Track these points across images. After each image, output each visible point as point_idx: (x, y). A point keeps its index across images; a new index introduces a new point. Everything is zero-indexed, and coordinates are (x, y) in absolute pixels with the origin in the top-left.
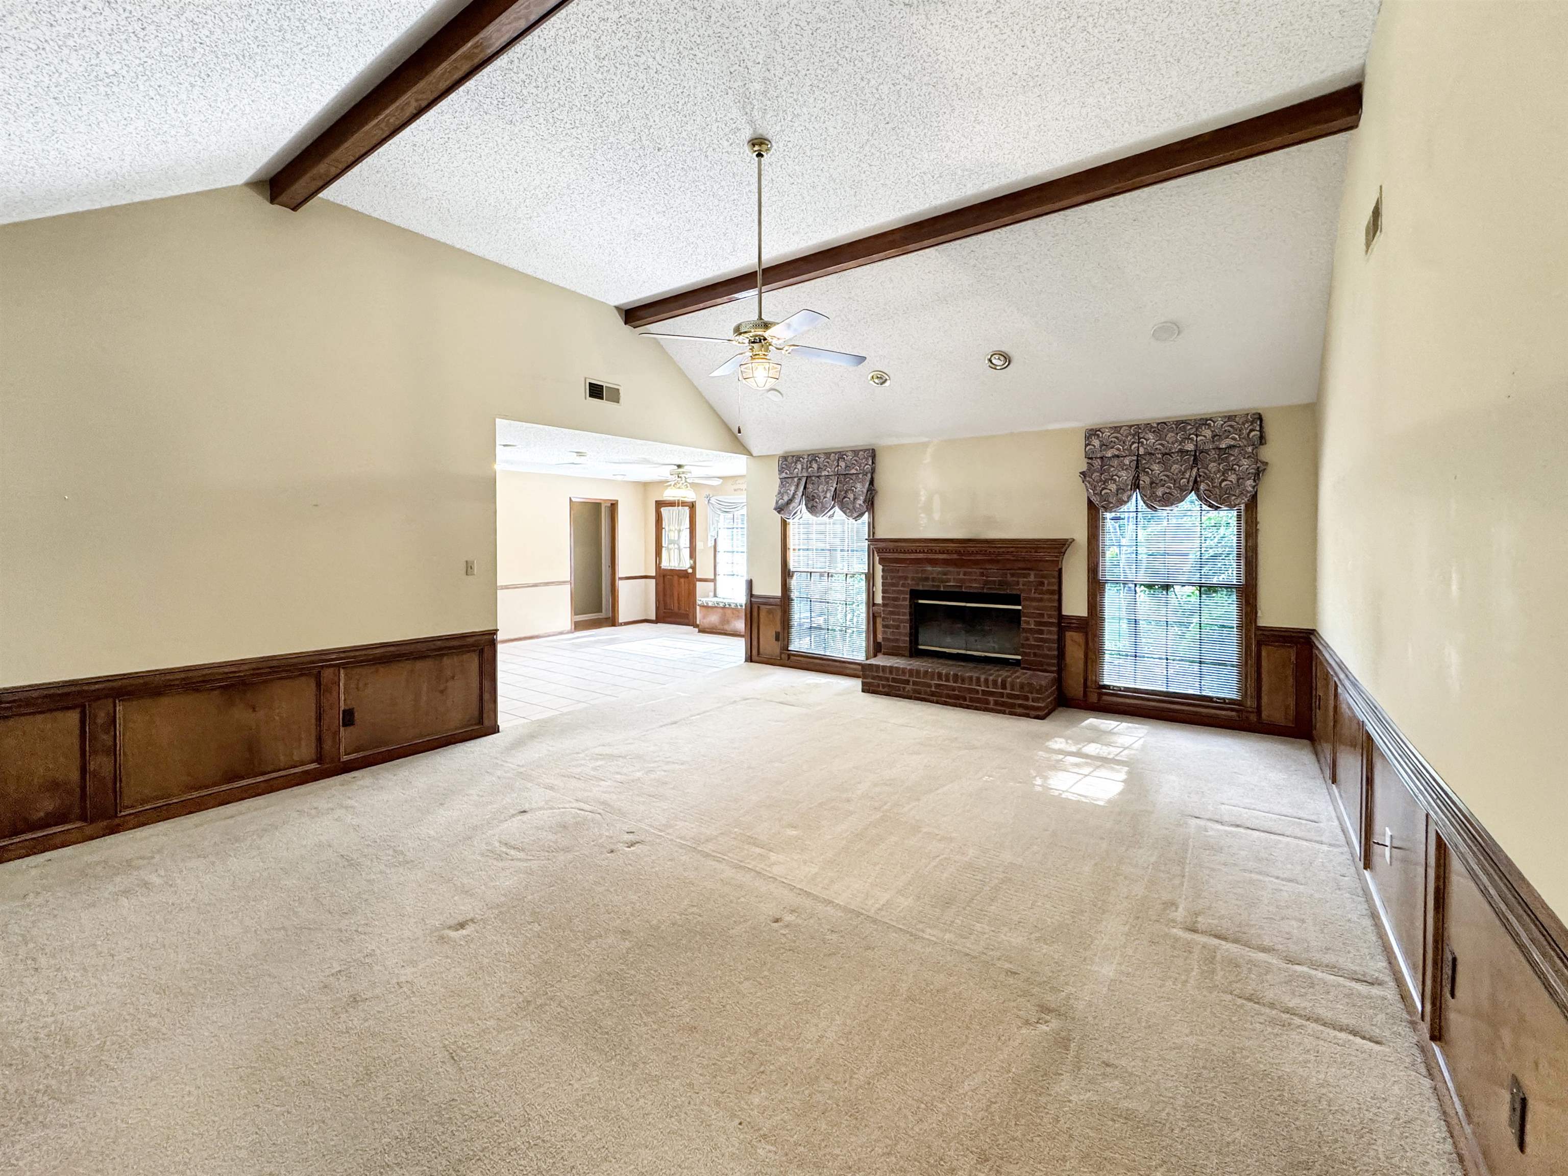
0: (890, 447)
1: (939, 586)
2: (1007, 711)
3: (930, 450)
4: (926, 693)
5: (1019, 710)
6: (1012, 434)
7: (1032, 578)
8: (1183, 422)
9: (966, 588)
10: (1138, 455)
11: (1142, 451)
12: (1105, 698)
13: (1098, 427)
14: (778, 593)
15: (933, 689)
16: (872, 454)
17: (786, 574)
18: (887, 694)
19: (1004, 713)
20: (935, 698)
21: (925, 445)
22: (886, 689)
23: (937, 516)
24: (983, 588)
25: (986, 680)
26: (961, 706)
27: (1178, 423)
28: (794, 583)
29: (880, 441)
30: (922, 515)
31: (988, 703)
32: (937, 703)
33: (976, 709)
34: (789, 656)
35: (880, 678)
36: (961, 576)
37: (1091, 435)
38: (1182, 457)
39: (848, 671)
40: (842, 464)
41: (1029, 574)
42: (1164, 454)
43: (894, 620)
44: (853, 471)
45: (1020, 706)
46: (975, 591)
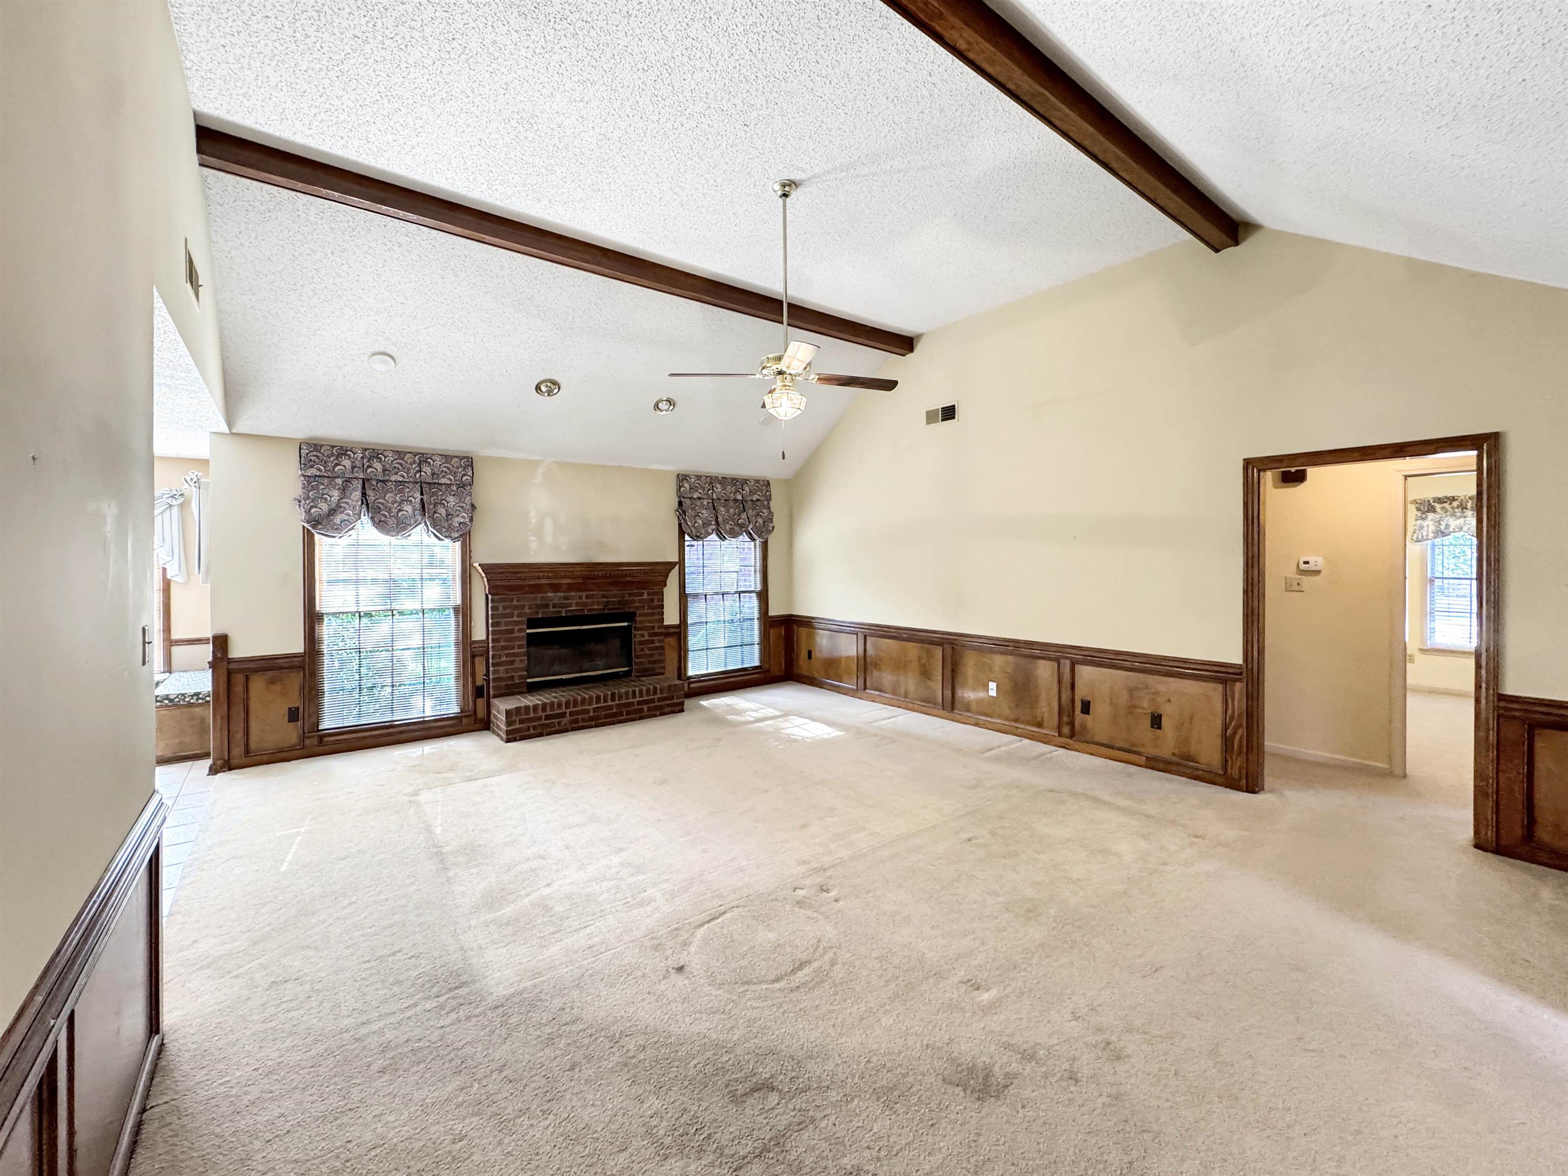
0: (491, 460)
1: (561, 612)
2: (658, 713)
3: (540, 470)
4: (583, 720)
5: (667, 710)
6: (621, 467)
7: (645, 596)
8: (735, 479)
9: (588, 610)
10: (713, 500)
11: (715, 497)
12: (692, 685)
13: (688, 473)
14: (298, 647)
15: (591, 714)
16: (468, 462)
17: (312, 618)
18: (540, 735)
19: (655, 716)
20: (593, 723)
21: (535, 464)
22: (539, 730)
23: (549, 539)
24: (604, 609)
25: (641, 691)
26: (620, 722)
27: (733, 479)
28: (327, 631)
29: (479, 451)
30: (532, 538)
31: (642, 710)
32: (596, 726)
33: (633, 720)
34: (321, 738)
35: (531, 720)
36: (584, 599)
37: (683, 479)
38: (735, 504)
39: (434, 732)
40: (428, 470)
41: (643, 593)
42: (726, 500)
43: (507, 655)
44: (443, 481)
45: (668, 705)
46: (597, 612)
